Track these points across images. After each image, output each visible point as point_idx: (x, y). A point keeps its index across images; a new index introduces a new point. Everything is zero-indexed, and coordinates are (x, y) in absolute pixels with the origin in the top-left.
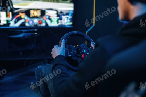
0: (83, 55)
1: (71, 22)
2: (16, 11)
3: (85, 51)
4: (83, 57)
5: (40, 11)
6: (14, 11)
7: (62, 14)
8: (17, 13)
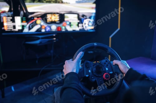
0: (104, 75)
1: (92, 25)
2: (30, 16)
3: (107, 69)
4: (104, 77)
5: (58, 15)
6: (28, 15)
7: (85, 17)
8: (32, 18)
